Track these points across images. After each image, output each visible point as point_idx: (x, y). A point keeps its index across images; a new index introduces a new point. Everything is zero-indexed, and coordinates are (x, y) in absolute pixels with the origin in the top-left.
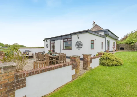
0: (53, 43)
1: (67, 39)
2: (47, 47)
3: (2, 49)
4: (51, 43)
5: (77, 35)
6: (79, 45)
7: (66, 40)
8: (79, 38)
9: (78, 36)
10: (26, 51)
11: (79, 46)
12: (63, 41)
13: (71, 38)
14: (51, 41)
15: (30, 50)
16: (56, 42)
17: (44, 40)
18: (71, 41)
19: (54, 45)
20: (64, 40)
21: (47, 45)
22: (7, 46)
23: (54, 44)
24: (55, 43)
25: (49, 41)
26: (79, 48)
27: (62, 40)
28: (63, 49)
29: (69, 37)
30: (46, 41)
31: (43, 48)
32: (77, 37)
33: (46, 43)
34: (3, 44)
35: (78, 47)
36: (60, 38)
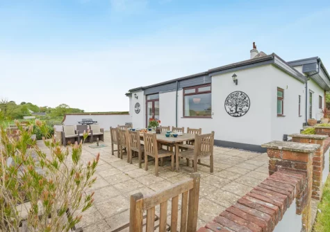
0: (153, 101)
1: (196, 87)
2: (138, 112)
3: (34, 117)
4: (147, 101)
5: (232, 74)
6: (238, 104)
7: (193, 91)
8: (236, 82)
9: (235, 76)
10: (84, 121)
11: (236, 105)
12: (185, 95)
13: (209, 84)
14: (147, 95)
15: (94, 118)
16: (162, 96)
17: (127, 95)
18: (210, 92)
19: (156, 106)
20: (187, 92)
21: (138, 105)
22: (44, 110)
23: (156, 102)
24: (158, 100)
25: (141, 95)
26: (237, 112)
27: (180, 92)
28: (184, 117)
29: (204, 80)
30: (133, 95)
31: (127, 113)
32: (231, 79)
33: (135, 101)
34: (35, 106)
35: (234, 109)
36: (175, 85)
